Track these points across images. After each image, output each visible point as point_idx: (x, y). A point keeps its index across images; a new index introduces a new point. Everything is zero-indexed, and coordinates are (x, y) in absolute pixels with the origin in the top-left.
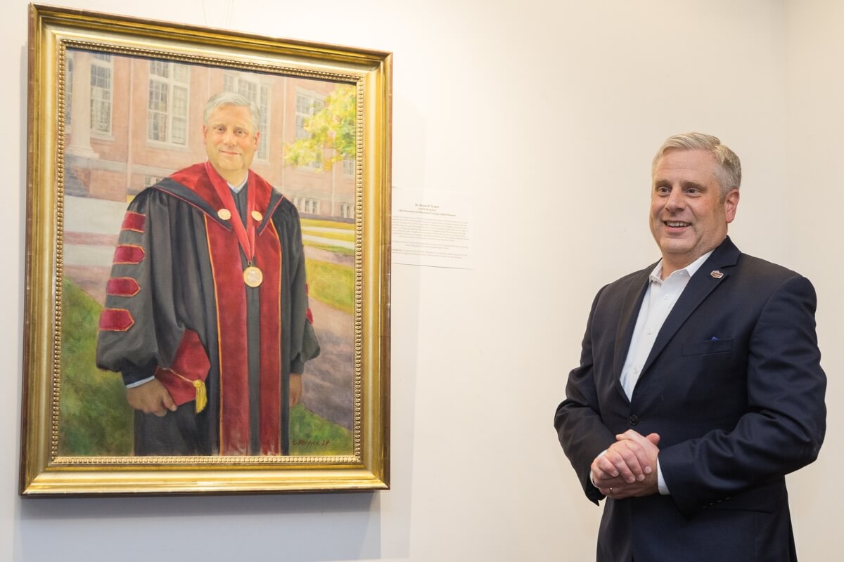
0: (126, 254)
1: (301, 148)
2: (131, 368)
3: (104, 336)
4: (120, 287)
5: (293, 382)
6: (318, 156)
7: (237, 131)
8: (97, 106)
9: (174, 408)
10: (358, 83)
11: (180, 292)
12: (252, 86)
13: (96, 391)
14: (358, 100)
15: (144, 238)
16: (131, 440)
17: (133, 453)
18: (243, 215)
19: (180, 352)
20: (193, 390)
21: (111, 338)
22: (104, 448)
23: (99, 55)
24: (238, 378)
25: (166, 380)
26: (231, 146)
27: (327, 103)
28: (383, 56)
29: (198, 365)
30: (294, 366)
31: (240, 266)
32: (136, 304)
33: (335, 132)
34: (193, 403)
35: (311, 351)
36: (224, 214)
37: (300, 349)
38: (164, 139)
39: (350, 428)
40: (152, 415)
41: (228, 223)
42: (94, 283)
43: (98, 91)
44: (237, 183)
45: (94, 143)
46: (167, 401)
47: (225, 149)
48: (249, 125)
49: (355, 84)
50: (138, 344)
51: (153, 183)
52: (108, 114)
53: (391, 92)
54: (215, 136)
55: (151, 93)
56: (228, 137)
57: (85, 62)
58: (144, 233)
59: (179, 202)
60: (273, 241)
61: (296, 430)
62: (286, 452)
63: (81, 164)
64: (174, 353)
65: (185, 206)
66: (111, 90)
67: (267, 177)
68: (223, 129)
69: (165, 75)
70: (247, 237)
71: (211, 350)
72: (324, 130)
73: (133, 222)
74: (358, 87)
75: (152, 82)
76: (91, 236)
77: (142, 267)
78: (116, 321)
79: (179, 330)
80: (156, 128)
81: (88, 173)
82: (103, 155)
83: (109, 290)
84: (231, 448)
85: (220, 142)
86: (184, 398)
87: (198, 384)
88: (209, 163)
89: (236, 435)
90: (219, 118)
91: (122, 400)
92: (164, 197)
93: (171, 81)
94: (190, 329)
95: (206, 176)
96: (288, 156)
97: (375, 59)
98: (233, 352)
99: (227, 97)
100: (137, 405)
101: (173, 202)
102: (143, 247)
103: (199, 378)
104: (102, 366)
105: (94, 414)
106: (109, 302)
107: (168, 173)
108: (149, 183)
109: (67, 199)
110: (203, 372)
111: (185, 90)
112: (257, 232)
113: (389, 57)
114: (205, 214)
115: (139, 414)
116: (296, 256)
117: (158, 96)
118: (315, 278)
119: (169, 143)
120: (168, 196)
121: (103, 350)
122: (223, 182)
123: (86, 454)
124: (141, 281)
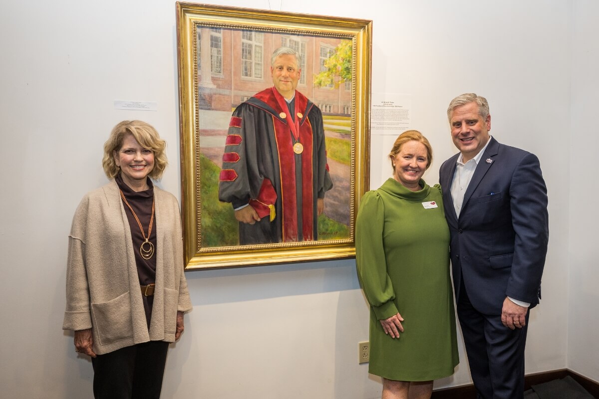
0: (232, 140)
1: (323, 77)
2: (237, 200)
3: (222, 184)
4: (230, 158)
5: (319, 203)
6: (332, 81)
7: (289, 69)
8: (215, 59)
9: (259, 220)
10: (353, 39)
11: (261, 158)
12: (296, 43)
13: (220, 213)
14: (353, 48)
15: (241, 130)
16: (238, 237)
17: (239, 244)
18: (293, 115)
19: (262, 190)
20: (268, 210)
21: (226, 185)
22: (224, 242)
23: (214, 30)
24: (291, 202)
25: (255, 205)
26: (286, 78)
27: (336, 51)
28: (367, 22)
29: (271, 197)
30: (320, 194)
31: (291, 143)
32: (238, 166)
33: (341, 67)
34: (269, 216)
35: (328, 187)
36: (283, 115)
37: (323, 186)
38: (250, 76)
39: (348, 224)
40: (248, 224)
41: (285, 120)
42: (216, 156)
43: (215, 50)
44: (289, 98)
45: (214, 79)
46: (255, 216)
47: (283, 79)
48: (295, 65)
49: (351, 39)
50: (240, 188)
51: (245, 100)
52: (220, 63)
53: (371, 43)
54: (277, 72)
55: (243, 50)
56: (285, 72)
57: (207, 34)
58: (241, 128)
59: (259, 110)
60: (308, 129)
61: (321, 227)
62: (316, 239)
63: (207, 92)
64: (258, 192)
65: (262, 113)
66: (222, 49)
67: (305, 94)
68: (281, 68)
69: (250, 39)
70: (295, 127)
71: (277, 188)
72: (335, 66)
73: (235, 122)
74: (353, 41)
75: (243, 44)
76: (214, 131)
77: (241, 146)
78: (228, 176)
79: (260, 179)
80: (246, 69)
81: (211, 97)
82: (219, 86)
83: (224, 160)
84: (288, 238)
85: (280, 75)
86: (264, 214)
87: (271, 206)
88: (274, 88)
89: (291, 231)
90: (279, 62)
91: (232, 217)
92: (251, 107)
93: (253, 43)
94: (266, 178)
95: (272, 95)
96: (316, 81)
97: (363, 24)
98: (289, 188)
99: (283, 50)
100: (240, 219)
101: (256, 110)
102: (241, 136)
103: (272, 203)
104: (221, 200)
105: (218, 225)
106: (224, 166)
107: (253, 94)
108: (243, 100)
109: (200, 111)
110: (273, 200)
111: (261, 47)
112: (300, 124)
113: (371, 23)
114: (273, 116)
115: (241, 223)
116: (320, 136)
117: (247, 51)
118: (330, 148)
119: (253, 78)
120: (253, 107)
121: (222, 192)
122: (282, 97)
123: (216, 245)
124: (240, 154)
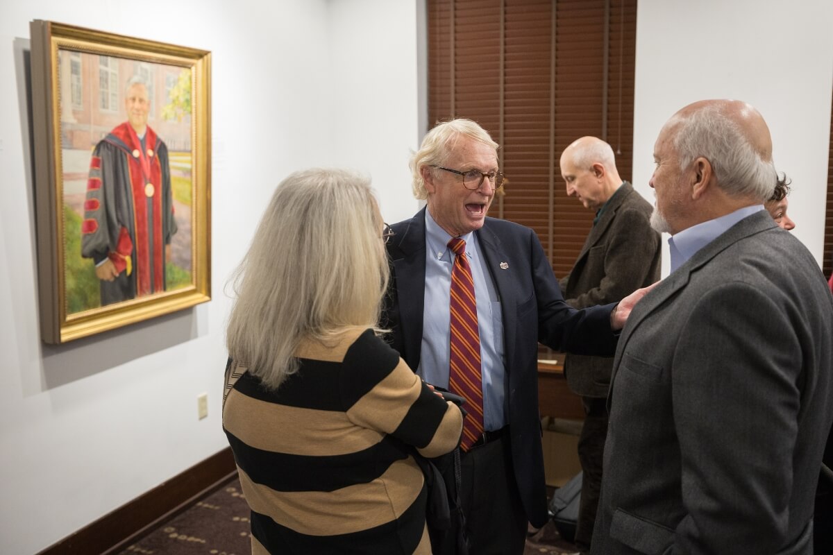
0: (93, 184)
1: (167, 109)
2: (97, 255)
3: (85, 237)
4: (91, 205)
5: (168, 249)
6: (176, 114)
7: (141, 100)
8: (75, 88)
9: (117, 275)
10: (193, 68)
11: (118, 205)
12: (146, 71)
13: (82, 272)
14: (193, 78)
15: (100, 173)
16: (99, 298)
17: (100, 305)
18: (144, 152)
19: (120, 241)
20: (124, 262)
21: (88, 238)
22: (87, 306)
23: (74, 53)
24: (144, 251)
25: (114, 259)
26: (138, 110)
27: (178, 80)
28: (207, 53)
29: (127, 247)
30: (167, 240)
31: (143, 184)
33: (182, 99)
34: (125, 271)
35: (174, 230)
36: (136, 153)
37: (169, 229)
38: (107, 108)
39: (191, 270)
40: (108, 281)
41: (138, 159)
42: (78, 205)
43: (75, 76)
44: (141, 134)
45: (75, 113)
46: (114, 271)
47: (135, 112)
48: (146, 96)
49: (191, 68)
50: (100, 240)
51: (103, 137)
52: (80, 93)
54: (131, 104)
55: (100, 78)
56: (137, 105)
57: (67, 57)
58: (100, 169)
59: (116, 148)
60: (157, 168)
61: (169, 276)
62: (165, 289)
63: (68, 128)
64: (116, 241)
65: (119, 152)
66: (81, 76)
67: (154, 129)
68: (134, 99)
69: (106, 65)
70: (147, 166)
71: (133, 237)
72: (178, 97)
73: (96, 163)
74: (192, 70)
75: (100, 71)
76: (74, 174)
77: (100, 191)
78: (90, 226)
79: (118, 227)
80: (103, 100)
81: (72, 133)
82: (79, 121)
83: (86, 208)
84: (143, 292)
85: (133, 108)
86: (121, 268)
87: (128, 259)
88: (129, 122)
89: (145, 285)
90: (132, 92)
91: (93, 275)
92: (109, 146)
93: (109, 69)
94: (123, 226)
95: (126, 130)
96: (163, 115)
97: (200, 55)
98: (142, 236)
99: (136, 79)
100: (101, 276)
101: (113, 149)
102: (100, 178)
103: (128, 254)
104: (84, 256)
105: (81, 286)
106: (87, 215)
107: (110, 129)
108: (101, 137)
109: (64, 152)
110: (129, 251)
111: (115, 75)
112: (151, 162)
113: (209, 54)
114: (128, 154)
115: (102, 282)
116: (167, 175)
117: (104, 79)
118: (175, 187)
119: (110, 111)
120: (111, 145)
121: (84, 246)
122: (135, 133)
123: (79, 310)
124: (100, 200)
